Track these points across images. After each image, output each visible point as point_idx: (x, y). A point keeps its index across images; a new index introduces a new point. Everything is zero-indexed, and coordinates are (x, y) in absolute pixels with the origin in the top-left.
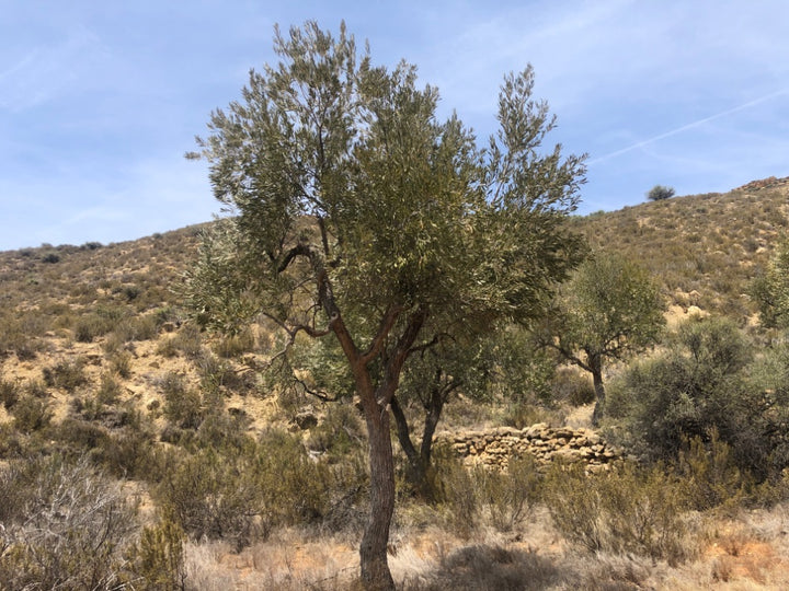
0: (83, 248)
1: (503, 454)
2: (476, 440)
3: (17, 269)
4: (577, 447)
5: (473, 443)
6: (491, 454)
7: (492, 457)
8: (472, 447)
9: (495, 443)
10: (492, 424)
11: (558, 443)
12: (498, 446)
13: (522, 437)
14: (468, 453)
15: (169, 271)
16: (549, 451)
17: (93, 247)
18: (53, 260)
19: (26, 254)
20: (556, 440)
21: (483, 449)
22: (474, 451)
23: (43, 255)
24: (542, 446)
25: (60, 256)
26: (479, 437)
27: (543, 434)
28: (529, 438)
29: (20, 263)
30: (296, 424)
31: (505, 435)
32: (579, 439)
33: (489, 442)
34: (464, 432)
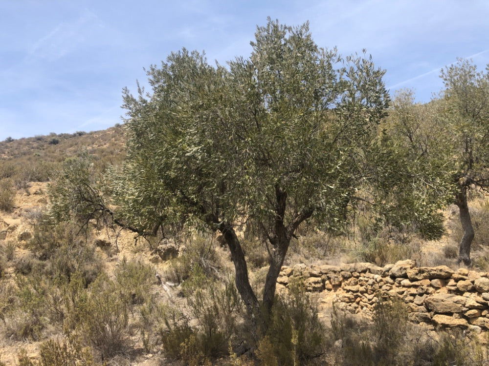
0: (75, 135)
1: (362, 293)
2: (332, 275)
3: (33, 148)
4: (458, 292)
5: (329, 278)
6: (348, 291)
7: (349, 295)
8: (327, 282)
9: (352, 280)
10: (348, 258)
11: (431, 285)
12: (356, 284)
13: (384, 276)
14: (323, 287)
15: (120, 146)
16: (421, 295)
17: (80, 134)
18: (55, 142)
19: (39, 139)
20: (428, 281)
21: (340, 285)
22: (330, 286)
23: (49, 140)
24: (409, 287)
25: (60, 140)
26: (335, 272)
27: (411, 273)
28: (393, 277)
29: (35, 145)
30: (157, 255)
31: (364, 272)
32: (461, 283)
33: (345, 278)
34: (320, 266)
